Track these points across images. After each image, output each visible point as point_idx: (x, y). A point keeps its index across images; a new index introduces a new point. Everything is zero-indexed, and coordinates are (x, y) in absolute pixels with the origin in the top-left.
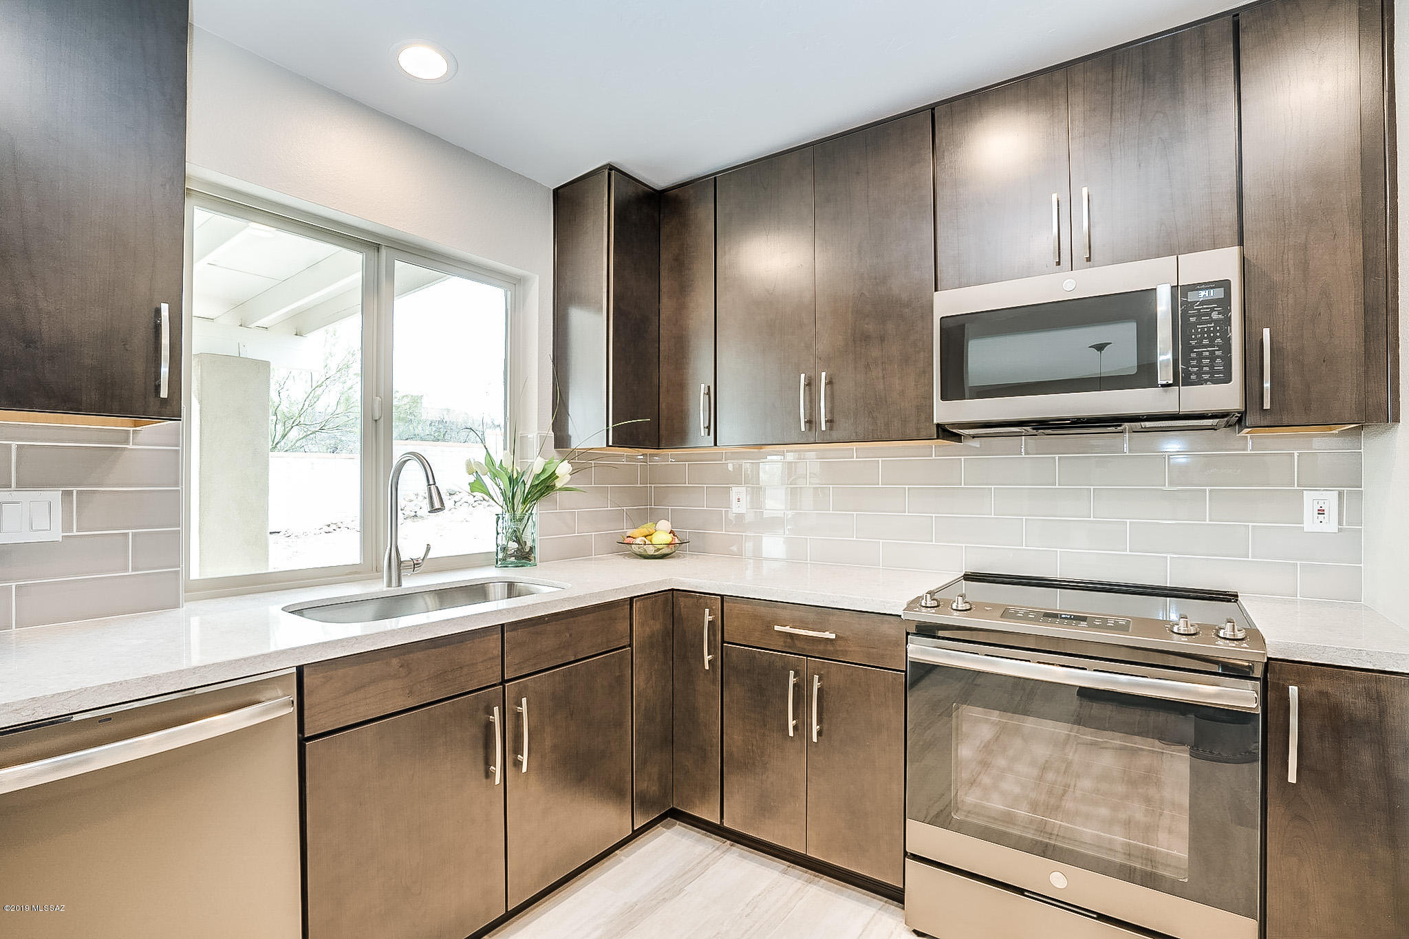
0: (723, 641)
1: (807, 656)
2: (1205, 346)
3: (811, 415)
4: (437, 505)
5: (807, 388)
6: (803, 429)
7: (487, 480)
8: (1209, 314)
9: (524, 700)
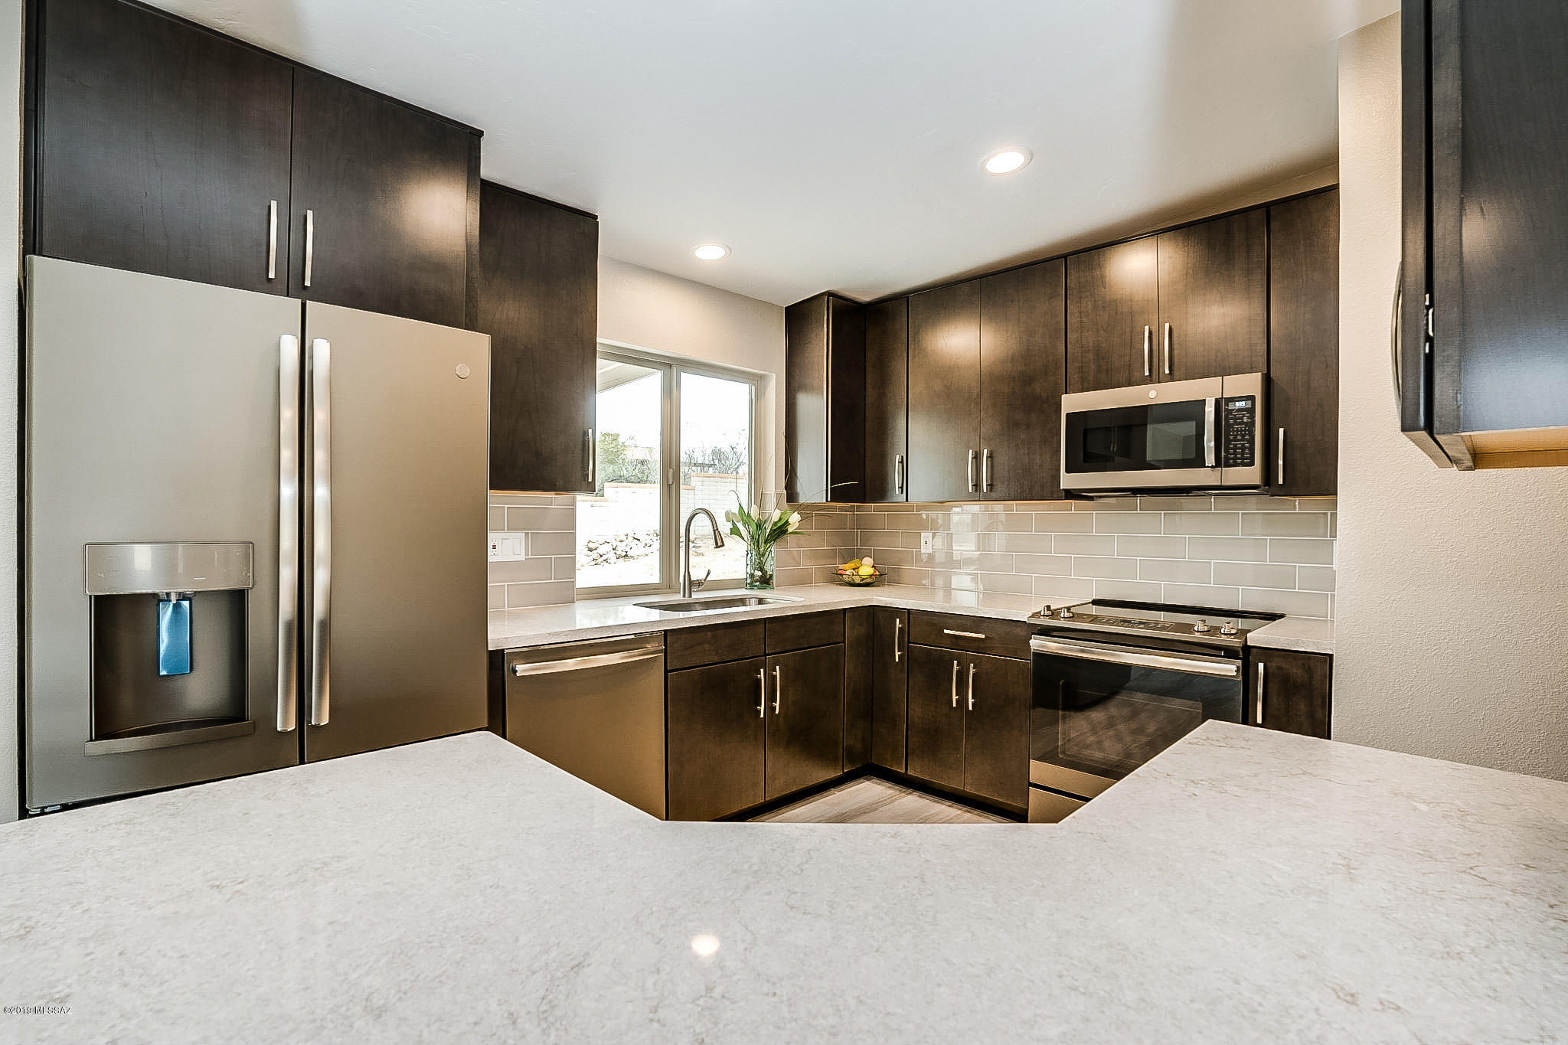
0: (909, 642)
1: (967, 651)
2: (1240, 440)
3: (977, 481)
4: (719, 544)
5: (974, 460)
6: (970, 491)
7: (740, 526)
8: (1242, 418)
9: (778, 667)
